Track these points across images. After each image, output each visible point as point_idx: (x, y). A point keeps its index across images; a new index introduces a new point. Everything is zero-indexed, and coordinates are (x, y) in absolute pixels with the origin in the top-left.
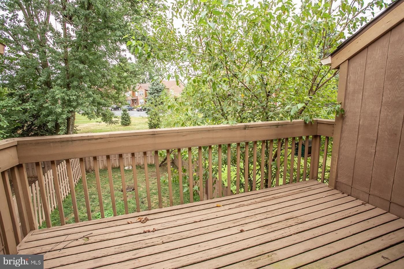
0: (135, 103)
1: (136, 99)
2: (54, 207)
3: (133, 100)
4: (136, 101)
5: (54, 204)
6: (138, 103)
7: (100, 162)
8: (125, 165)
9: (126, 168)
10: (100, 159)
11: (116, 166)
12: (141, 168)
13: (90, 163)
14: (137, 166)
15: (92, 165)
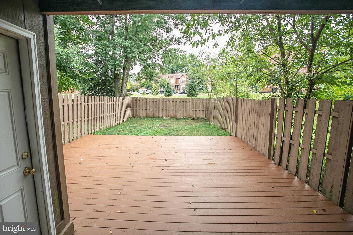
0: (178, 88)
1: (179, 85)
2: (106, 126)
3: (176, 86)
4: (178, 87)
5: (106, 124)
6: (180, 88)
7: (144, 111)
8: (164, 116)
9: (165, 118)
10: (145, 108)
11: (156, 116)
12: (176, 119)
13: (136, 111)
14: (174, 118)
15: (138, 113)
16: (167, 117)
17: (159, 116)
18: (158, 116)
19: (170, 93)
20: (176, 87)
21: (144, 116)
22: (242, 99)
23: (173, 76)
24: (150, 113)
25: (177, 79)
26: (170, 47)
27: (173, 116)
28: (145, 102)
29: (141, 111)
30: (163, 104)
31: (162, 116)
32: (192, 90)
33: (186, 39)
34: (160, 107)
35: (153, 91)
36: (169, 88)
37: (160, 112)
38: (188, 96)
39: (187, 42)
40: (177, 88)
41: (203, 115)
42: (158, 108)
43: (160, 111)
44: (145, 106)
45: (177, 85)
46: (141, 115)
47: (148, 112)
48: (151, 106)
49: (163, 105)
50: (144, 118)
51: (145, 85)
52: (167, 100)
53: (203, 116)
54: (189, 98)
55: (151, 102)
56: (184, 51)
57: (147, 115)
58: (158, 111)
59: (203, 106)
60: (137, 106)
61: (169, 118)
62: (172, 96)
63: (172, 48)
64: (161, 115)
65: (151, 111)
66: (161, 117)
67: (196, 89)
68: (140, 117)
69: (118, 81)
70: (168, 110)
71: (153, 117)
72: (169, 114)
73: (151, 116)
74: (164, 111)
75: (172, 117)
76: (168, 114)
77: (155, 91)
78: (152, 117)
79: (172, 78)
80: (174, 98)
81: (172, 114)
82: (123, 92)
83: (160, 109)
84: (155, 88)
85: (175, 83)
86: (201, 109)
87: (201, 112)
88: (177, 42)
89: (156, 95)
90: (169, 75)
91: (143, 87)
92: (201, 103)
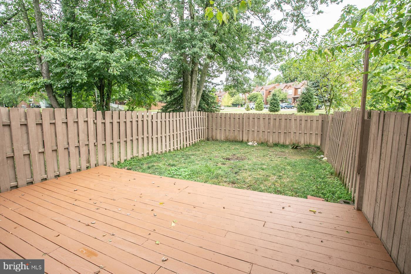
2: (148, 153)
5: (148, 150)
7: (223, 131)
8: (250, 140)
9: (250, 143)
10: (223, 129)
11: (239, 140)
12: (268, 146)
13: (212, 131)
14: (263, 144)
15: (214, 134)
16: (255, 142)
17: (243, 140)
18: (241, 139)
19: (276, 107)
20: (294, 99)
21: (222, 139)
22: (380, 114)
23: (290, 86)
24: (231, 136)
25: (296, 89)
26: (272, 41)
27: (263, 141)
28: (223, 119)
29: (218, 131)
30: (249, 123)
31: (248, 140)
32: (306, 102)
33: (296, 25)
34: (244, 126)
35: (257, 105)
36: (274, 100)
37: (244, 134)
38: (299, 111)
39: (298, 29)
40: (295, 101)
41: (315, 141)
42: (241, 127)
43: (244, 132)
44: (223, 125)
45: (296, 98)
46: (218, 138)
47: (227, 134)
48: (232, 125)
49: (249, 125)
50: (222, 141)
51: (254, 98)
52: (254, 116)
53: (317, 143)
54: (301, 114)
55: (232, 119)
56: (295, 44)
57: (226, 137)
58: (241, 133)
59: (316, 127)
60: (214, 124)
61: (256, 143)
62: (279, 112)
63: (276, 42)
64: (245, 139)
65: (232, 131)
66: (246, 141)
67: (312, 100)
68: (217, 140)
69: (187, 91)
70: (256, 132)
71: (235, 141)
72: (258, 138)
73: (232, 139)
74: (251, 133)
75: (262, 143)
76: (256, 138)
77: (260, 105)
78: (233, 141)
79: (289, 89)
80: (282, 113)
81: (262, 137)
82: (192, 106)
83: (244, 130)
84: (259, 101)
85: (293, 95)
86: (314, 132)
87: (314, 137)
88: (278, 29)
89: (261, 110)
90: (285, 84)
91: (251, 101)
92: (315, 121)
